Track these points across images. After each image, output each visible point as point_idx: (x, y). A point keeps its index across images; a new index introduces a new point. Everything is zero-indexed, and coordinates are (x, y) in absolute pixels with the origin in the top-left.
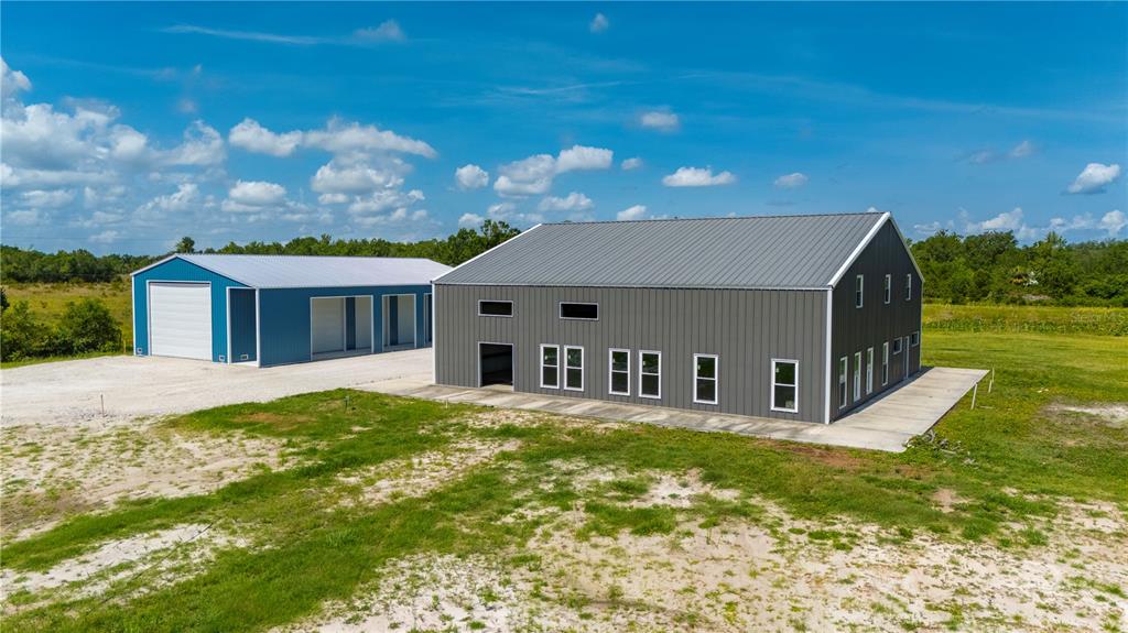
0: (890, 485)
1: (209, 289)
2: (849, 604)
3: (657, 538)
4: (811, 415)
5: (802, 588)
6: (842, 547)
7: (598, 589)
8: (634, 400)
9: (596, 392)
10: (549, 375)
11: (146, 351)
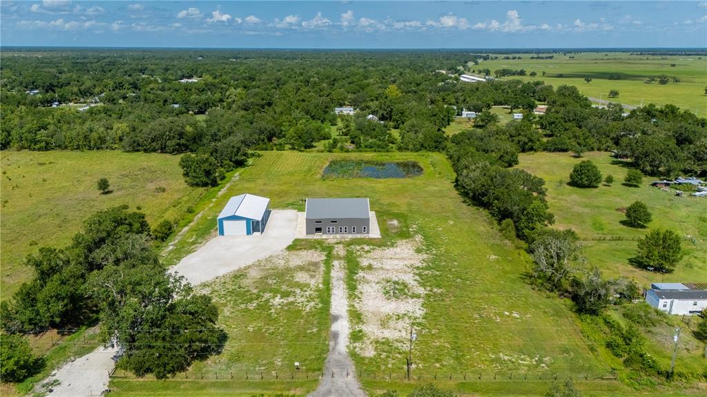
0: (383, 242)
1: (245, 221)
2: (390, 255)
3: (371, 253)
4: (366, 233)
5: (386, 254)
6: (385, 250)
7: (373, 258)
8: (344, 233)
9: (337, 233)
10: (329, 231)
11: (223, 235)
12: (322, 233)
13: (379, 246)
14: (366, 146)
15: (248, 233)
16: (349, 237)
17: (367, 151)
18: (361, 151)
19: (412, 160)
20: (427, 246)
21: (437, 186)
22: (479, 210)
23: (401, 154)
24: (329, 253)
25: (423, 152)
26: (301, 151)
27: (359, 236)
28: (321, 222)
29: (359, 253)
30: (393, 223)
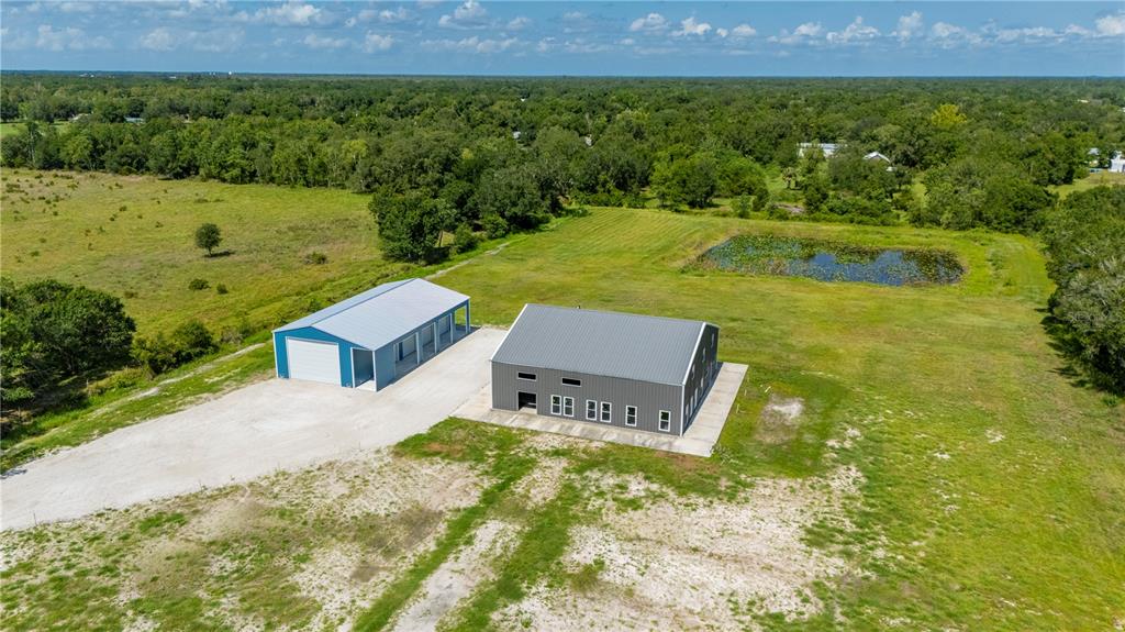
0: (706, 477)
1: (337, 347)
2: (698, 532)
3: (640, 511)
4: (675, 433)
5: (685, 528)
6: (694, 510)
7: (632, 534)
8: (598, 422)
9: (579, 418)
10: (556, 409)
11: (287, 376)
12: (535, 411)
13: (682, 490)
14: (831, 210)
15: (345, 382)
16: (612, 435)
17: (830, 221)
18: (816, 220)
19: (943, 247)
20: (864, 520)
21: (984, 315)
22: (1112, 404)
23: (917, 231)
24: (502, 487)
25: (980, 232)
26: (677, 211)
27: (640, 438)
28: (533, 377)
29: (597, 503)
30: (783, 409)
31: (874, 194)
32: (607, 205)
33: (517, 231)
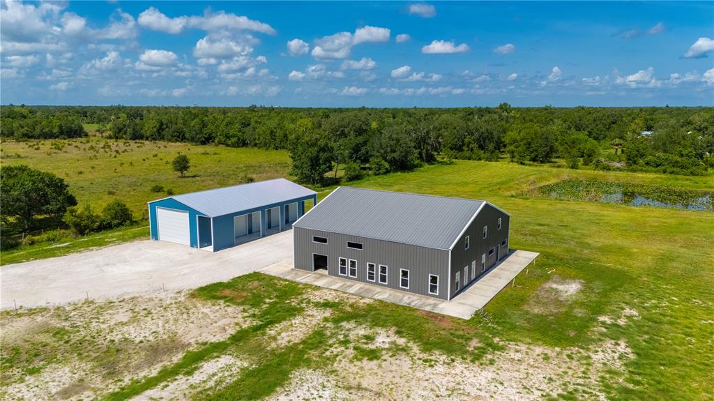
0: (458, 337)
1: (188, 214)
2: (425, 389)
3: (375, 362)
4: (443, 297)
6: (431, 366)
7: (354, 383)
8: (376, 283)
9: (362, 279)
10: (343, 271)
11: (157, 239)
12: (325, 272)
13: (427, 346)
14: (647, 164)
15: (193, 244)
16: (384, 294)
17: (646, 172)
18: (634, 171)
26: (522, 164)
27: (408, 299)
28: (324, 241)
29: (337, 349)
30: (561, 287)
31: (685, 152)
32: (470, 159)
33: (396, 171)
